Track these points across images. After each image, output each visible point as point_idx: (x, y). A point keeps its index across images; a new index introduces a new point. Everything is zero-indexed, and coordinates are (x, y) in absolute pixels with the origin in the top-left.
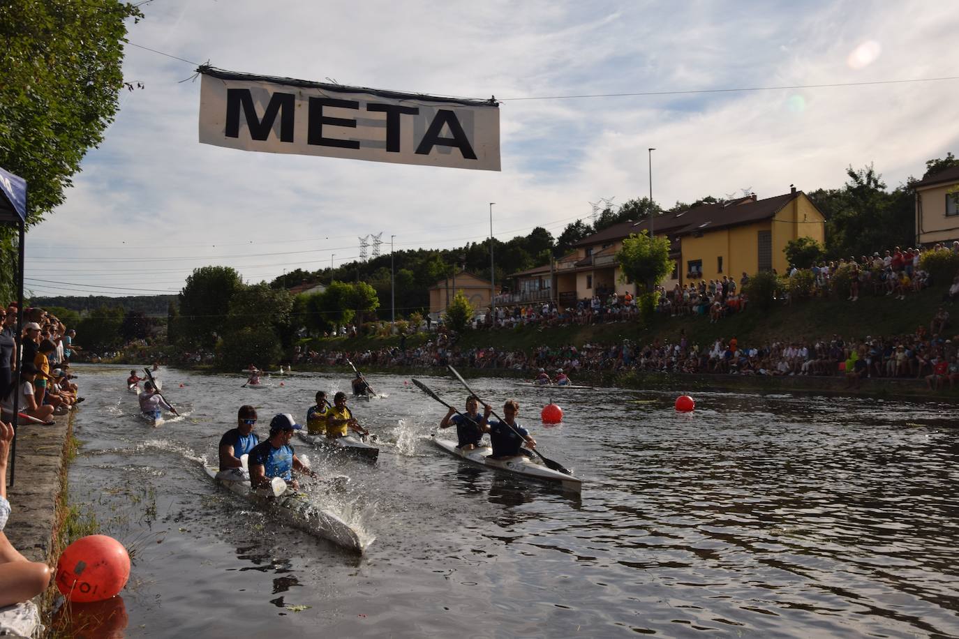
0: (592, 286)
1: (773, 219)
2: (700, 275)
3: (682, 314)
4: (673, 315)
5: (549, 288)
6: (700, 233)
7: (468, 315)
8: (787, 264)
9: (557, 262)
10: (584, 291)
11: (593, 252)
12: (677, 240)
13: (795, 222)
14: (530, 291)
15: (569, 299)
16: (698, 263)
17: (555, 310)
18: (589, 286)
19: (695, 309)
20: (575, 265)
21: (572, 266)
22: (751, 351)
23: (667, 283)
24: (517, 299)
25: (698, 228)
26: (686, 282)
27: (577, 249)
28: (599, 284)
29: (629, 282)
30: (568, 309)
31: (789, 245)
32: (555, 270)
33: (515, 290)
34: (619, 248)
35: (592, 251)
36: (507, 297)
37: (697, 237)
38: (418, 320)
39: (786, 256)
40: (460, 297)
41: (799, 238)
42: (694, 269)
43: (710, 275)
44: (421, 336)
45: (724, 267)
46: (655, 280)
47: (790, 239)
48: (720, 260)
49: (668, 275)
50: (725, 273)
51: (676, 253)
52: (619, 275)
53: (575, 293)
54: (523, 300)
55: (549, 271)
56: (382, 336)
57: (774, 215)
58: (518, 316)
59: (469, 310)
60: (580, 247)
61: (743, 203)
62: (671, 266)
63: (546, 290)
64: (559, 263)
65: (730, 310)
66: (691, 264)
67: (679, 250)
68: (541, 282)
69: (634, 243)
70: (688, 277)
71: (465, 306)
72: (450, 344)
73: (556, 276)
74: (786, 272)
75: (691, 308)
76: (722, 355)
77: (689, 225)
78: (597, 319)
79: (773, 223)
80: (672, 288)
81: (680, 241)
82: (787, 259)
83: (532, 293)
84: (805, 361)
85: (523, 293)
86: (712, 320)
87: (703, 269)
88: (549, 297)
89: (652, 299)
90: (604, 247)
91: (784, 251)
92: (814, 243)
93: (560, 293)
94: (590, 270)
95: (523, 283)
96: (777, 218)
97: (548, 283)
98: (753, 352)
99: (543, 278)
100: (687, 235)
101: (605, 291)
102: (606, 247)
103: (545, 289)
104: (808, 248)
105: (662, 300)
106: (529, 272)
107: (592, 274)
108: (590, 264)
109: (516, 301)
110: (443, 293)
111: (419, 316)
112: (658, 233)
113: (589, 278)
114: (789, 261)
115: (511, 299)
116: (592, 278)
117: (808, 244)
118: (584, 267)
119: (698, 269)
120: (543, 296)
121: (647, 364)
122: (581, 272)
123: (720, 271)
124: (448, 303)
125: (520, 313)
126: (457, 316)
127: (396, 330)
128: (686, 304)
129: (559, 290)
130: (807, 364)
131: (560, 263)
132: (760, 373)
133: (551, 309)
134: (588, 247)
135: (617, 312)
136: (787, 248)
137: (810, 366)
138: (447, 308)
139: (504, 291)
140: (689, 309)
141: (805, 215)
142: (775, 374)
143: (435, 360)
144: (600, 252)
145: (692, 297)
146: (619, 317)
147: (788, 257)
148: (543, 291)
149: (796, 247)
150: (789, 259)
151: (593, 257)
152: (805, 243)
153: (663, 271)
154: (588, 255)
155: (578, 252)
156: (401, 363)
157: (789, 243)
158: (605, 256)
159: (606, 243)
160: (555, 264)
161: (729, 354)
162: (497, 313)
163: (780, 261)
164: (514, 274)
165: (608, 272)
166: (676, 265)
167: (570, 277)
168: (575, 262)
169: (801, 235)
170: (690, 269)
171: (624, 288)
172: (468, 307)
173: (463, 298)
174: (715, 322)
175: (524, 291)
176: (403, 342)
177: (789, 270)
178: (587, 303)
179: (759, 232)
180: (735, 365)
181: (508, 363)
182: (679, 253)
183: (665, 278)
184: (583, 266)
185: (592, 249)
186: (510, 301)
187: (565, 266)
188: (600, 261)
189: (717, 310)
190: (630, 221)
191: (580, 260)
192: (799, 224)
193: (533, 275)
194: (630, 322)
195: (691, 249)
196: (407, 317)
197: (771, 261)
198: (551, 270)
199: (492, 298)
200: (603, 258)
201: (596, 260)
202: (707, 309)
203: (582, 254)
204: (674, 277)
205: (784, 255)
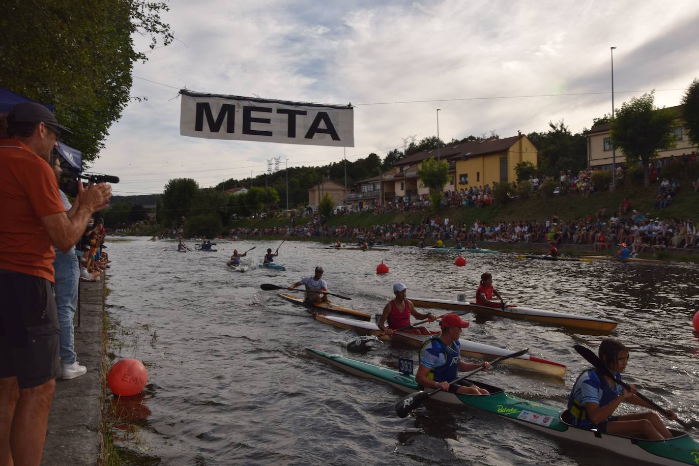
0: (404, 188)
1: (508, 150)
2: (466, 183)
3: (457, 206)
5: (379, 189)
6: (467, 158)
7: (331, 206)
8: (516, 177)
9: (383, 175)
10: (399, 192)
11: (404, 169)
12: (453, 162)
13: (521, 153)
14: (368, 192)
15: (390, 196)
16: (465, 176)
18: (402, 189)
19: (464, 203)
21: (392, 177)
22: (496, 228)
23: (448, 187)
24: (360, 196)
25: (465, 155)
26: (459, 187)
27: (395, 167)
28: (408, 187)
29: (426, 187)
30: (390, 203)
31: (517, 166)
32: (382, 179)
33: (359, 191)
34: (420, 167)
36: (353, 195)
37: (465, 161)
38: (302, 209)
40: (327, 196)
41: (523, 162)
42: (463, 179)
43: (472, 182)
44: (304, 219)
45: (481, 178)
46: (441, 186)
47: (519, 162)
48: (478, 174)
49: (449, 184)
50: (481, 182)
51: (453, 170)
52: (419, 183)
53: (394, 193)
54: (363, 197)
55: (379, 180)
56: (282, 219)
57: (509, 148)
59: (332, 203)
60: (397, 166)
61: (491, 141)
62: (450, 178)
65: (484, 204)
66: (461, 176)
67: (454, 168)
68: (374, 186)
70: (460, 183)
71: (330, 200)
72: (320, 223)
73: (384, 183)
75: (462, 202)
76: (479, 230)
77: (460, 153)
78: (407, 209)
79: (508, 153)
80: (450, 190)
81: (455, 163)
82: (516, 174)
84: (526, 234)
87: (468, 179)
88: (379, 196)
89: (439, 197)
90: (411, 166)
91: (514, 169)
92: (531, 165)
93: (386, 193)
94: (404, 179)
95: (363, 187)
96: (511, 149)
97: (378, 187)
98: (498, 229)
99: (375, 184)
100: (459, 159)
101: (412, 192)
103: (376, 190)
104: (528, 168)
106: (367, 180)
107: (404, 181)
108: (403, 176)
110: (317, 193)
111: (303, 207)
112: (442, 158)
113: (402, 185)
114: (518, 175)
115: (357, 196)
116: (404, 184)
117: (528, 165)
118: (400, 178)
119: (465, 179)
120: (375, 195)
122: (398, 181)
123: (478, 180)
124: (319, 199)
125: (362, 205)
126: (326, 207)
127: (289, 215)
128: (458, 200)
129: (385, 191)
130: (527, 236)
131: (385, 175)
132: (501, 241)
134: (401, 166)
135: (419, 205)
136: (516, 167)
137: (529, 237)
138: (319, 203)
139: (352, 191)
140: (460, 203)
141: (526, 148)
142: (509, 242)
144: (409, 169)
146: (420, 208)
148: (375, 192)
149: (521, 167)
150: (518, 174)
151: (404, 172)
153: (445, 181)
154: (401, 170)
155: (395, 169)
156: (292, 234)
157: (518, 164)
158: (412, 171)
159: (411, 164)
161: (483, 230)
163: (512, 177)
164: (359, 182)
165: (413, 181)
166: (453, 177)
167: (391, 184)
168: (394, 175)
169: (524, 160)
170: (461, 179)
171: (423, 190)
172: (332, 201)
173: (329, 197)
175: (364, 192)
178: (401, 199)
179: (501, 158)
181: (356, 235)
182: (454, 170)
183: (447, 185)
184: (398, 177)
185: (404, 167)
186: (356, 198)
187: (389, 177)
188: (409, 174)
190: (426, 151)
191: (397, 173)
192: (523, 153)
193: (369, 182)
195: (462, 168)
196: (295, 206)
197: (507, 175)
198: (380, 179)
199: (345, 196)
200: (410, 172)
201: (406, 174)
202: (471, 203)
203: (398, 170)
204: (452, 184)
205: (515, 171)
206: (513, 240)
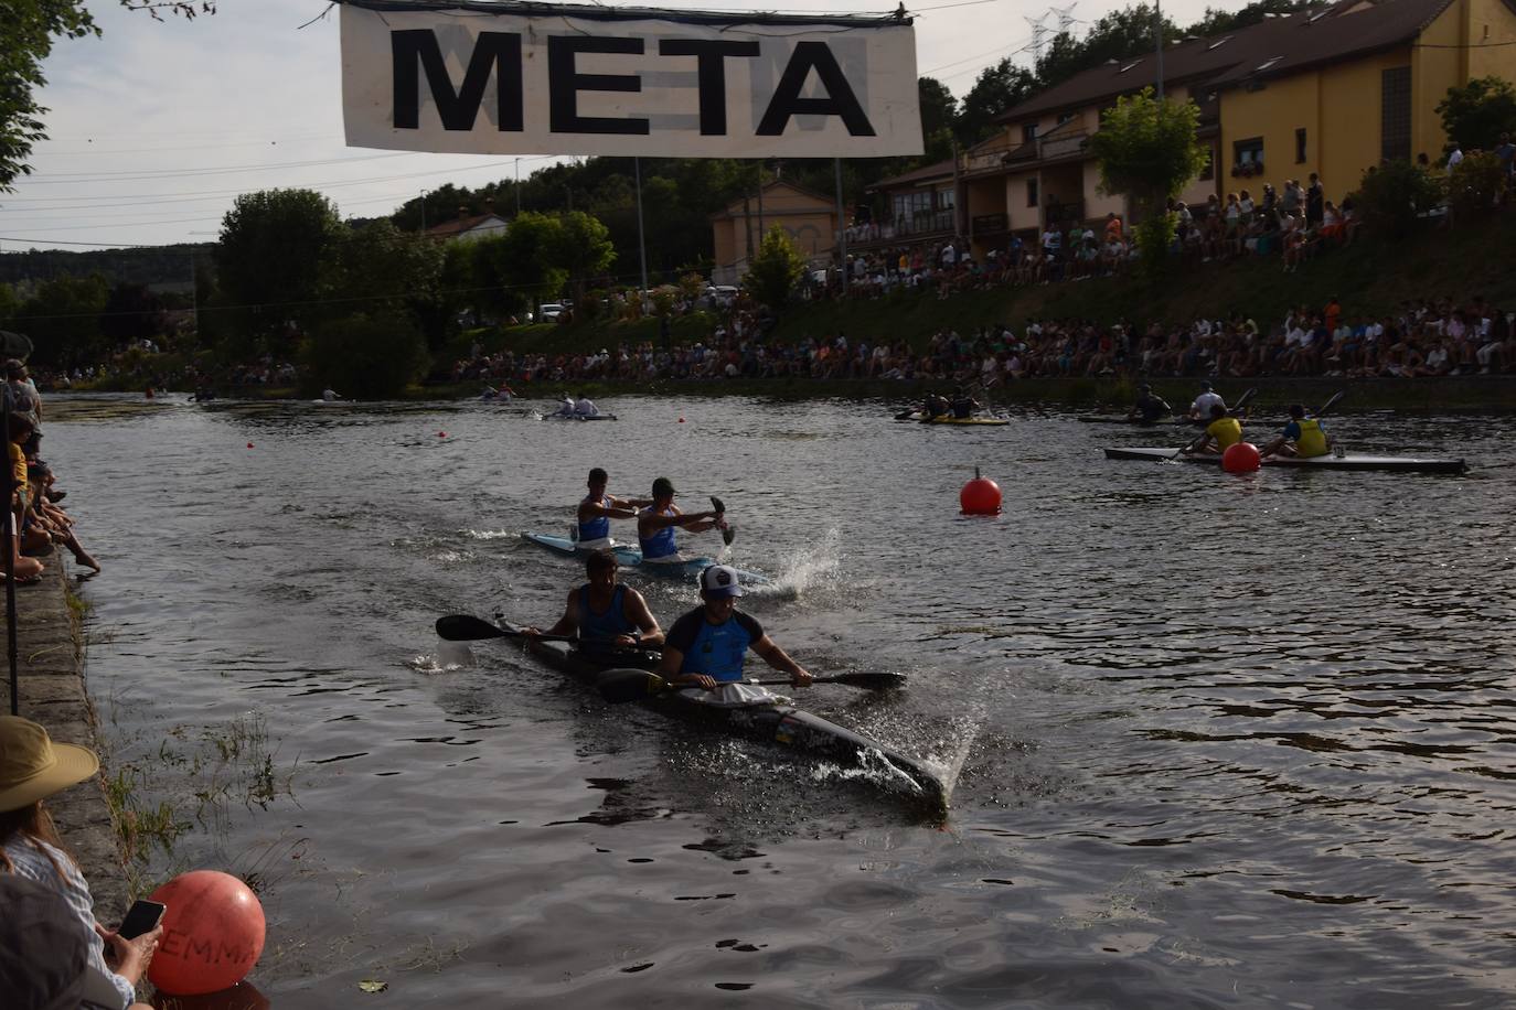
0: (1039, 201)
1: (1416, 43)
2: (1259, 170)
3: (1225, 256)
4: (1206, 260)
5: (951, 206)
6: (1260, 82)
7: (793, 272)
8: (1443, 138)
9: (966, 156)
10: (1022, 213)
11: (1039, 131)
12: (1211, 98)
13: (1462, 47)
14: (916, 215)
15: (992, 230)
16: (1255, 145)
17: (966, 256)
18: (1032, 202)
19: (1251, 243)
20: (1003, 159)
21: (997, 162)
22: (1369, 330)
23: (1194, 191)
24: (889, 233)
25: (1254, 72)
26: (1233, 187)
27: (1006, 128)
28: (1051, 196)
29: (1111, 193)
30: (992, 254)
31: (1446, 97)
32: (962, 172)
33: (885, 217)
34: (1092, 124)
35: (1036, 129)
36: (866, 231)
37: (1253, 91)
38: (694, 285)
39: (1443, 121)
40: (775, 237)
41: (1469, 82)
42: (1246, 157)
43: (1282, 172)
44: (702, 319)
45: (1311, 149)
46: (1169, 188)
47: (1452, 83)
48: (1301, 136)
49: (1194, 178)
50: (1311, 166)
51: (1211, 130)
52: (1092, 181)
53: (1004, 219)
54: (899, 236)
55: (950, 175)
56: (626, 319)
57: (1417, 35)
58: (893, 271)
59: (795, 262)
60: (1013, 122)
61: (1351, 11)
62: (1199, 157)
63: (945, 214)
64: (969, 158)
65: (1324, 245)
66: (1240, 147)
67: (1216, 119)
68: (935, 196)
69: (1123, 111)
70: (1235, 174)
71: (786, 255)
72: (757, 334)
73: (967, 184)
74: (1442, 155)
75: (1243, 242)
76: (1305, 339)
77: (1236, 65)
78: (1052, 272)
79: (1414, 55)
80: (1202, 199)
81: (1218, 100)
82: (1444, 127)
83: (918, 222)
84: (1482, 344)
85: (900, 221)
86: (1287, 266)
87: (1266, 157)
88: (952, 228)
89: (1159, 228)
90: (1060, 120)
91: (1437, 111)
92: (1504, 90)
93: (975, 219)
94: (1037, 169)
95: (898, 200)
96: (1423, 40)
97: (950, 198)
98: (1374, 331)
99: (938, 189)
100: (1232, 87)
101: (1064, 211)
102: (1066, 119)
103: (944, 210)
104: (1491, 101)
105: (1182, 230)
106: (911, 178)
107: (1039, 178)
108: (1033, 156)
109: (887, 236)
110: (740, 227)
111: (695, 277)
112: (1170, 86)
113: (1032, 187)
114: (1448, 131)
115: (877, 233)
116: (1039, 185)
117: (1491, 93)
118: (1023, 165)
119: (1254, 157)
120: (940, 226)
121: (1155, 362)
122: (1016, 174)
123: (1301, 158)
124: (750, 249)
125: (896, 266)
126: (772, 278)
127: (650, 306)
128: (1233, 235)
129: (972, 213)
130: (1487, 350)
131: (972, 157)
132: (1388, 374)
133: (958, 254)
134: (1028, 123)
135: (1092, 258)
136: (1444, 104)
137: (1494, 354)
138: (750, 260)
139: (862, 217)
140: (1238, 242)
141: (1486, 27)
142: (1418, 374)
143: (730, 367)
144: (1054, 130)
145: (1244, 219)
146: (1097, 267)
147: (1446, 124)
148: (939, 215)
149: (1463, 100)
150: (1449, 126)
151: (1038, 142)
152: (1485, 89)
153: (1185, 171)
154: (1028, 138)
155: (1007, 133)
156: (664, 373)
157: (1450, 92)
158: (1065, 139)
159: (1063, 113)
160: (962, 159)
161: (1323, 339)
162: (850, 267)
163: (1428, 132)
164: (882, 183)
165: (1068, 174)
166: (1211, 154)
167: (993, 185)
168: (1003, 155)
169: (1476, 73)
170: (1238, 158)
171: (1103, 203)
172: (792, 257)
173: (781, 240)
174: (1293, 271)
175: (902, 216)
176: (666, 330)
177: (1449, 151)
178: (1030, 235)
179: (1386, 75)
180: (1335, 358)
181: (878, 368)
182: (1217, 127)
183: (1188, 182)
184: (1018, 160)
185: (1037, 126)
186: (874, 238)
187: (983, 162)
188: (1052, 151)
189: (1297, 245)
190: (1113, 61)
191: (1013, 148)
192: (1471, 50)
193: (918, 185)
194: (1118, 275)
195: (1241, 117)
196: (674, 280)
197: (1409, 133)
198: (954, 171)
199: (838, 233)
200: (1059, 145)
201: (1046, 148)
202: (1276, 243)
203: (1016, 137)
204: (1206, 175)
205: (1439, 120)
206: (1431, 367)
